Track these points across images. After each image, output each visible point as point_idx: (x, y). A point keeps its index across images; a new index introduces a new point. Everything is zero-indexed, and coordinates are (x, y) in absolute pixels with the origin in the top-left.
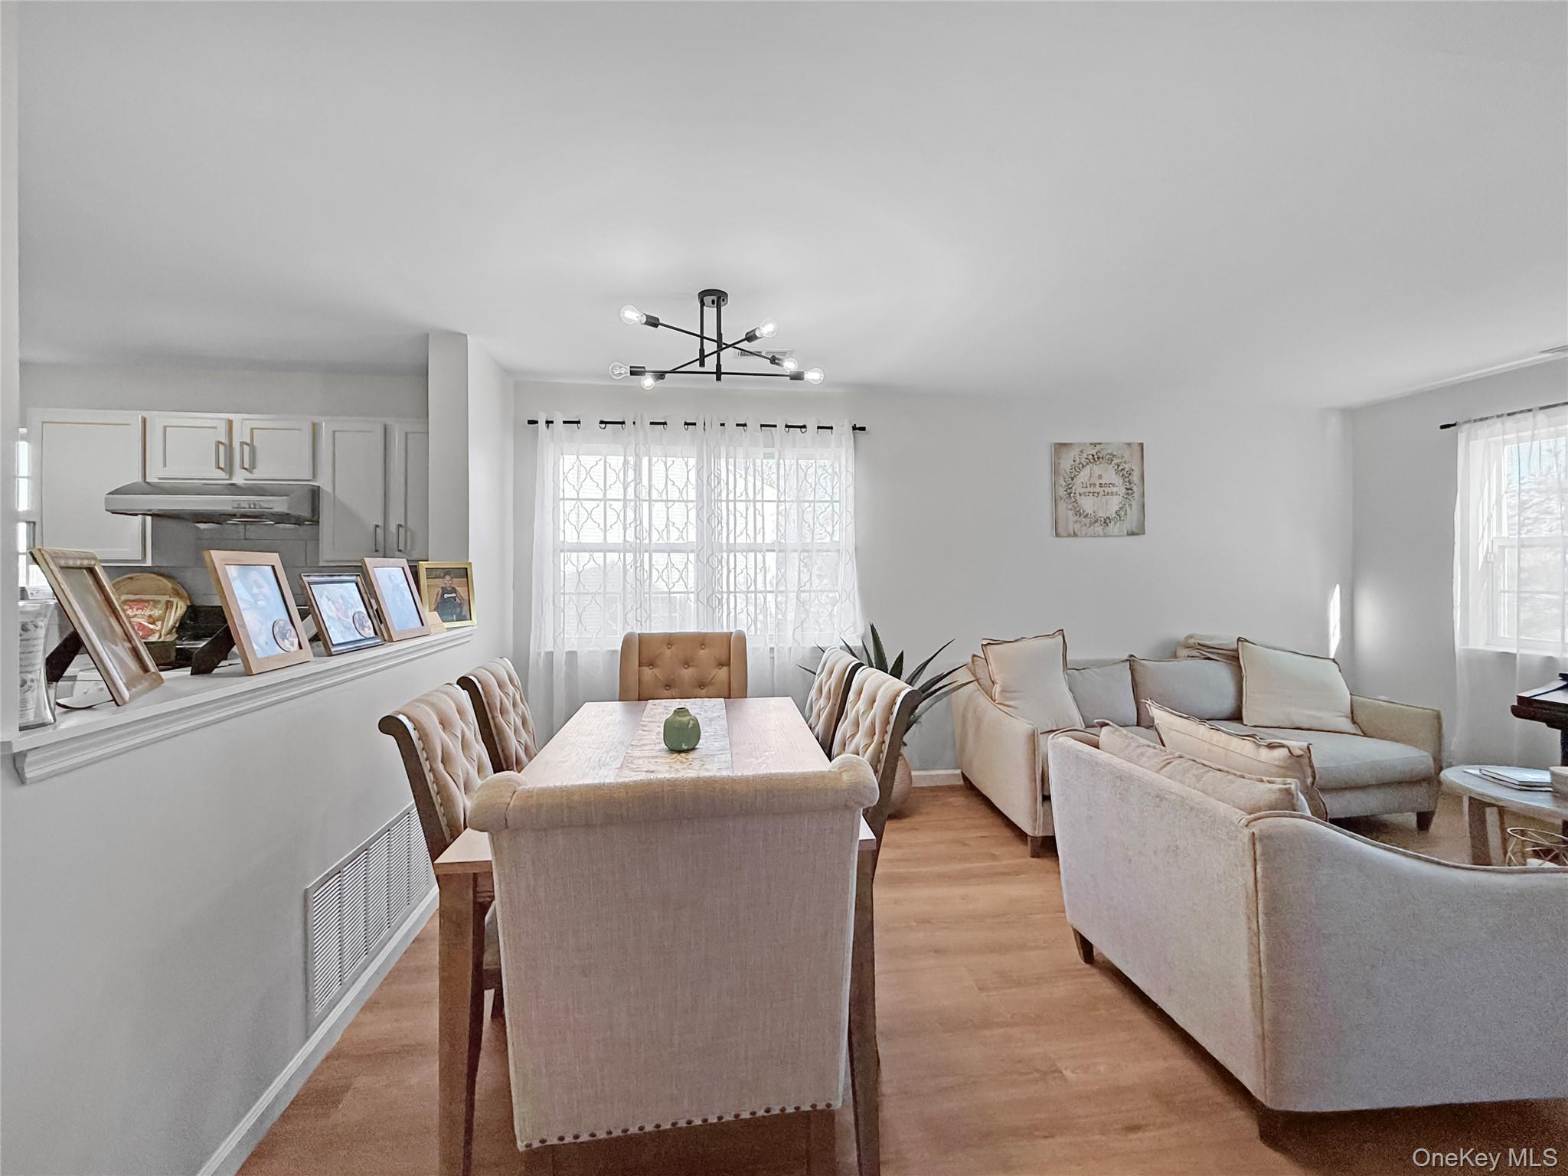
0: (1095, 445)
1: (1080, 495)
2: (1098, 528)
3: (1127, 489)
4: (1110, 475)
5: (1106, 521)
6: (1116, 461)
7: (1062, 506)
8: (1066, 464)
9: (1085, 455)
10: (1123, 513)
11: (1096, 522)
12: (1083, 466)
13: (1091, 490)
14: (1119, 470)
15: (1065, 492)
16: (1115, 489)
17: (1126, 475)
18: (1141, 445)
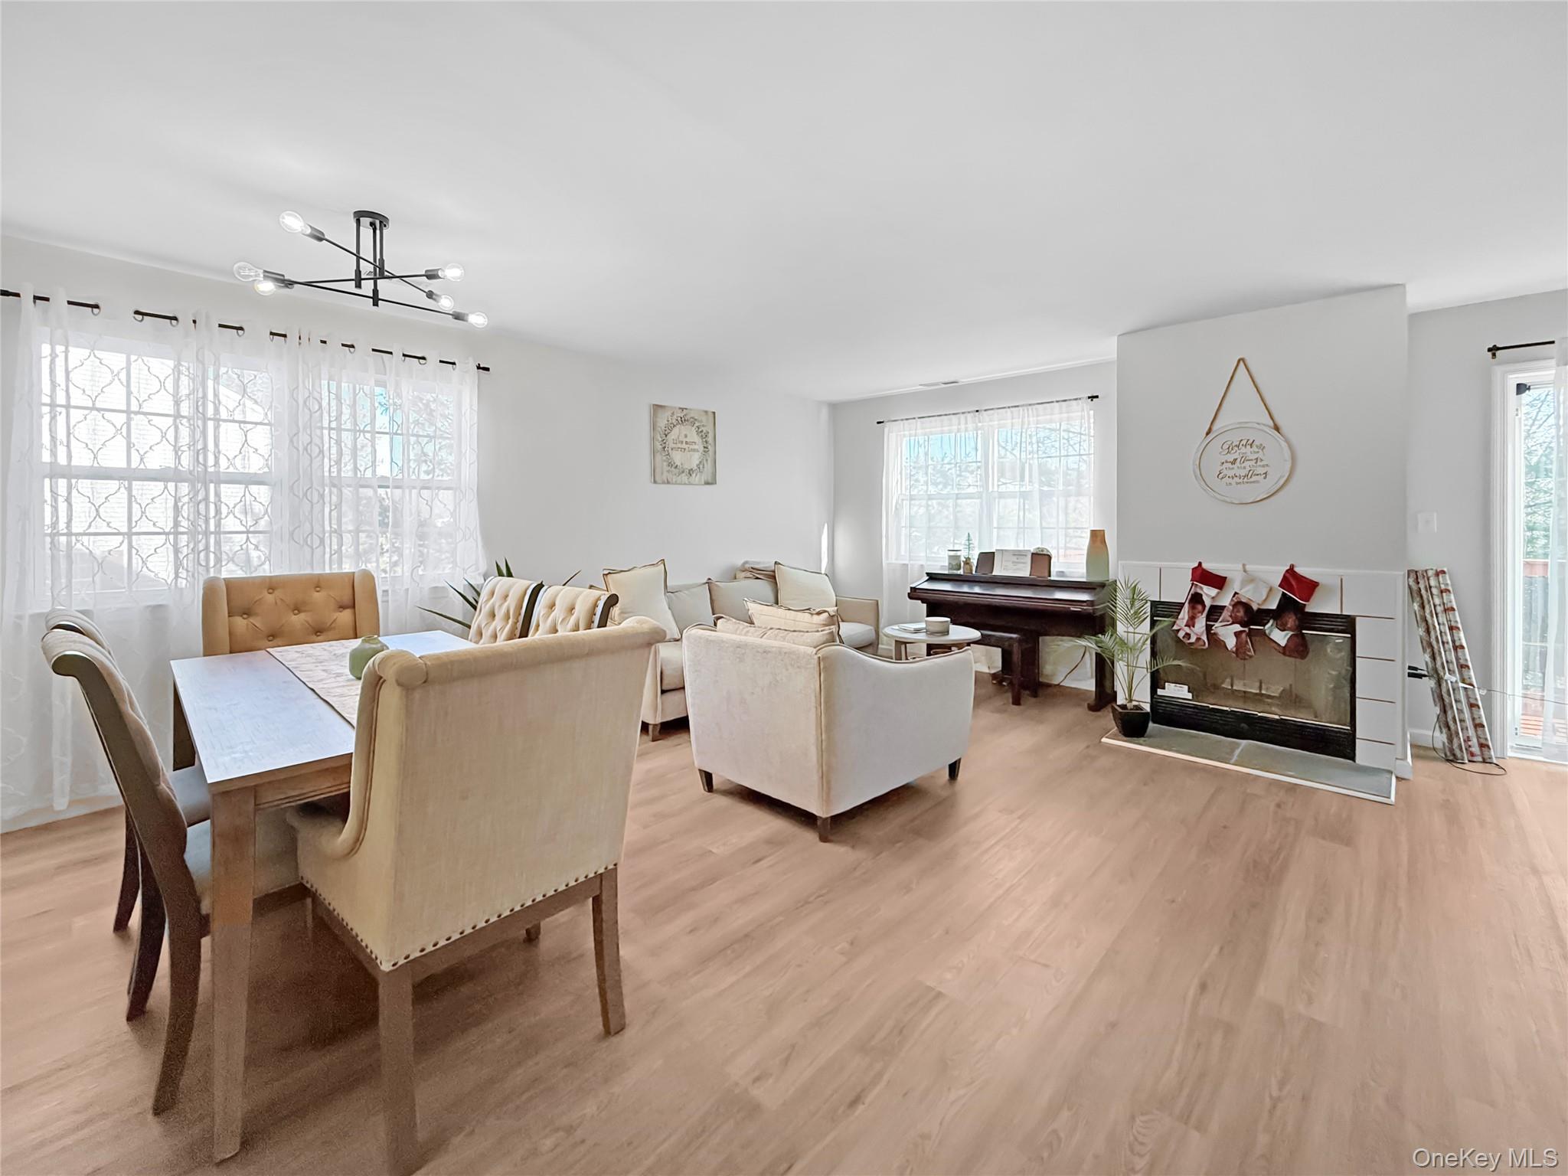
0: (682, 409)
1: (672, 449)
2: (684, 478)
3: (704, 447)
4: (693, 436)
5: (690, 472)
6: (697, 424)
7: (658, 457)
8: (662, 423)
9: (675, 417)
10: (701, 466)
11: (683, 472)
12: (674, 426)
13: (679, 445)
14: (699, 432)
15: (661, 446)
16: (696, 447)
17: (704, 436)
18: (714, 413)
